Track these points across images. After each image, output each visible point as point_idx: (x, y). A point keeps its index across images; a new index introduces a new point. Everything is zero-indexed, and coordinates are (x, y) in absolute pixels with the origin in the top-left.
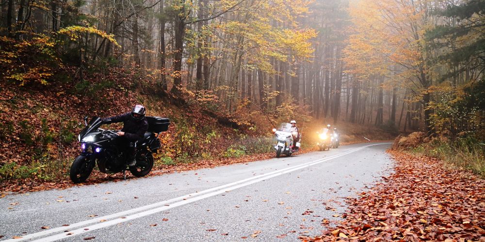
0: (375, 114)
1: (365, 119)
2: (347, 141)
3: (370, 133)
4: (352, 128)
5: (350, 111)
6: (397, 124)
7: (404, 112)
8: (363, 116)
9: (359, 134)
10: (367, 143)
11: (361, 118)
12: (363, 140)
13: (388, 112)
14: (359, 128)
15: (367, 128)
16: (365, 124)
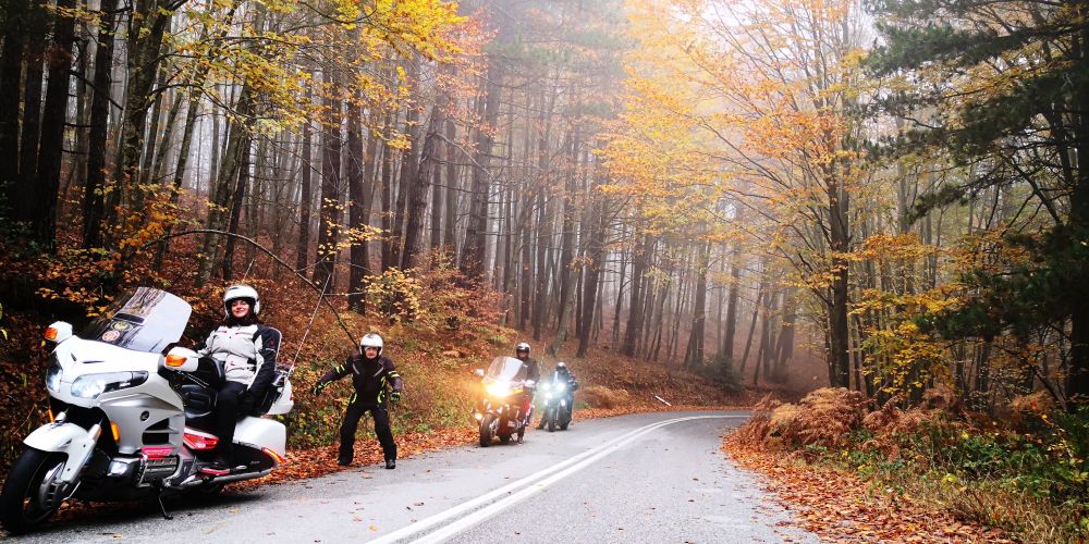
0: (685, 338)
1: (661, 349)
2: (606, 404)
3: (672, 386)
4: (626, 368)
5: (623, 325)
6: (736, 367)
7: (754, 337)
8: (656, 342)
9: (641, 387)
10: (662, 414)
11: (650, 344)
12: (652, 404)
13: (716, 336)
14: (645, 370)
15: (663, 372)
16: (659, 361)
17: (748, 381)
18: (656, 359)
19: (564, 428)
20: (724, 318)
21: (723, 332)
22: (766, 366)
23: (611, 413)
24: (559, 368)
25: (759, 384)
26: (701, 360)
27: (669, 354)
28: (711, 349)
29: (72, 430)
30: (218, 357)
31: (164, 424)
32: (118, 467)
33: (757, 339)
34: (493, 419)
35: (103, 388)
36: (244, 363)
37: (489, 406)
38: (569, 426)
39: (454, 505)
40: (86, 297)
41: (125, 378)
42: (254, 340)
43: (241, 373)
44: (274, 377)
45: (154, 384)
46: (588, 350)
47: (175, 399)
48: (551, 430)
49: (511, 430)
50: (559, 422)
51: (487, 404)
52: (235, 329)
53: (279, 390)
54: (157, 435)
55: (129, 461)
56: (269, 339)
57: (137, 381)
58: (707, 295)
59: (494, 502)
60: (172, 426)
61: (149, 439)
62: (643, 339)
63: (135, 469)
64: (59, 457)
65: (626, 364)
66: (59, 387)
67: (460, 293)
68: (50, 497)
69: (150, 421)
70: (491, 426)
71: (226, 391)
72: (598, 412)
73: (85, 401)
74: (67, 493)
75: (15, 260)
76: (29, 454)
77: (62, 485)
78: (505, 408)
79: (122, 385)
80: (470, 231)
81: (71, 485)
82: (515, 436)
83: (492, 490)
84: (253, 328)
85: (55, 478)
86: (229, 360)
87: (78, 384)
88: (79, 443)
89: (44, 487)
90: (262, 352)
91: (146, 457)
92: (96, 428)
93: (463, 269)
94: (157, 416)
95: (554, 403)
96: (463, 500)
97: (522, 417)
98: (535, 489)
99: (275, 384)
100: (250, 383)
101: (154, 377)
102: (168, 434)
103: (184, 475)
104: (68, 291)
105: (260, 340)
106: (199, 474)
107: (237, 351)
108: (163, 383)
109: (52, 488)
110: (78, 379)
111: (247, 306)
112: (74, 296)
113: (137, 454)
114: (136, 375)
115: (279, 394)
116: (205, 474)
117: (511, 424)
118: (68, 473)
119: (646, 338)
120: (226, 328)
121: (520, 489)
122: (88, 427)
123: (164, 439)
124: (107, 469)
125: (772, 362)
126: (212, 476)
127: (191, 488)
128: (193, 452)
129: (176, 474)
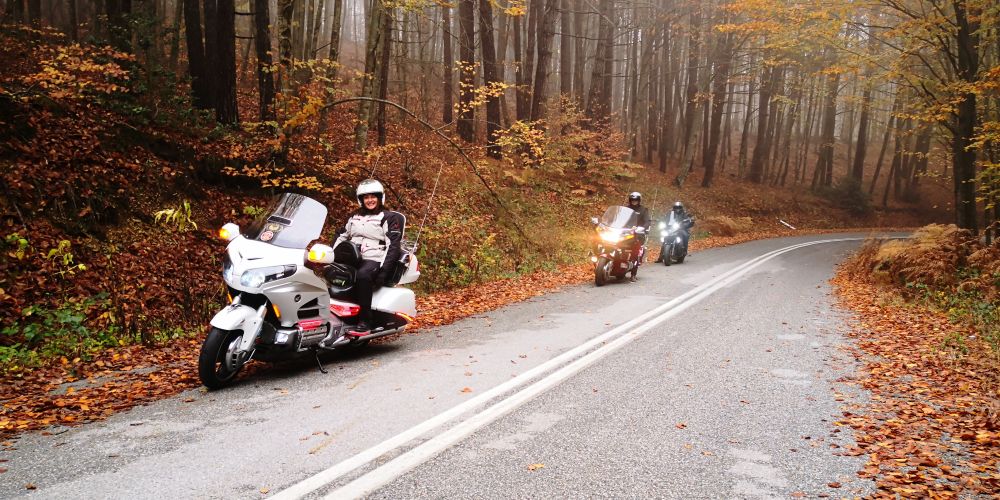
0: (813, 160)
1: (789, 173)
2: (728, 232)
3: (797, 209)
4: (752, 195)
5: (750, 152)
6: (865, 188)
7: (886, 156)
8: (784, 167)
9: (766, 213)
10: (783, 240)
11: (777, 170)
12: (776, 231)
13: (846, 157)
14: (769, 196)
15: (788, 197)
16: (786, 185)
17: (877, 201)
18: (783, 184)
19: (680, 260)
20: (855, 139)
21: (853, 154)
22: (897, 185)
23: (732, 240)
24: (675, 208)
25: (890, 203)
26: (829, 182)
27: (797, 178)
28: (840, 171)
29: (246, 310)
30: (355, 241)
31: (315, 302)
32: (282, 337)
33: (889, 158)
34: (607, 261)
35: (264, 279)
36: (376, 244)
37: (603, 251)
38: (686, 258)
39: (553, 356)
40: (260, 172)
41: (279, 271)
42: (382, 225)
43: (374, 252)
44: (400, 254)
45: (302, 275)
46: (714, 179)
47: (321, 283)
48: (667, 264)
49: (624, 271)
50: (675, 256)
51: (601, 249)
52: (367, 217)
53: (406, 265)
54: (309, 311)
55: (289, 332)
56: (394, 223)
57: (288, 273)
58: (837, 118)
59: (587, 353)
60: (320, 303)
61: (302, 315)
62: (771, 164)
63: (295, 338)
64: (238, 333)
65: (751, 190)
66: (233, 277)
67: (587, 135)
68: (234, 362)
69: (302, 302)
70: (605, 268)
71: (363, 270)
72: (718, 240)
73: (252, 289)
74: (247, 358)
75: (205, 143)
76: (215, 333)
77: (241, 354)
78: (617, 252)
79: (278, 276)
80: (595, 75)
81: (248, 353)
82: (628, 275)
83: (590, 339)
84: (381, 215)
85: (236, 348)
86: (365, 243)
87: (245, 276)
88: (251, 321)
89: (229, 356)
90: (388, 234)
91: (301, 329)
92: (263, 308)
93: (588, 113)
94: (307, 297)
95: (670, 240)
96: (562, 351)
97: (635, 257)
98: (628, 338)
99: (402, 261)
100: (382, 260)
101: (301, 269)
102: (317, 310)
103: (335, 337)
104: (246, 168)
105: (386, 225)
106: (347, 335)
107: (368, 234)
108: (309, 272)
109: (234, 356)
110: (245, 273)
111: (375, 199)
112: (251, 172)
113: (294, 327)
114: (288, 268)
115: (406, 268)
116: (351, 335)
117: (623, 265)
118: (245, 344)
119: (773, 164)
120: (360, 217)
121: (615, 338)
122: (256, 308)
123: (316, 313)
124: (274, 338)
125: (903, 182)
126: (357, 337)
127: (340, 347)
128: (342, 319)
129: (329, 337)
